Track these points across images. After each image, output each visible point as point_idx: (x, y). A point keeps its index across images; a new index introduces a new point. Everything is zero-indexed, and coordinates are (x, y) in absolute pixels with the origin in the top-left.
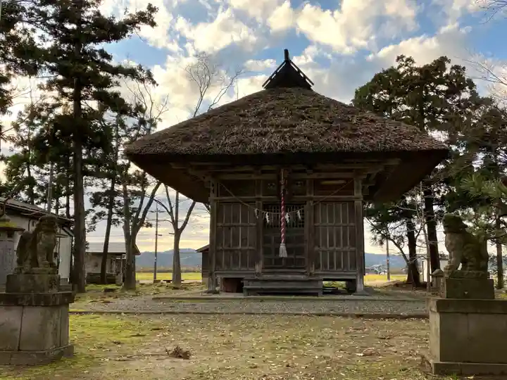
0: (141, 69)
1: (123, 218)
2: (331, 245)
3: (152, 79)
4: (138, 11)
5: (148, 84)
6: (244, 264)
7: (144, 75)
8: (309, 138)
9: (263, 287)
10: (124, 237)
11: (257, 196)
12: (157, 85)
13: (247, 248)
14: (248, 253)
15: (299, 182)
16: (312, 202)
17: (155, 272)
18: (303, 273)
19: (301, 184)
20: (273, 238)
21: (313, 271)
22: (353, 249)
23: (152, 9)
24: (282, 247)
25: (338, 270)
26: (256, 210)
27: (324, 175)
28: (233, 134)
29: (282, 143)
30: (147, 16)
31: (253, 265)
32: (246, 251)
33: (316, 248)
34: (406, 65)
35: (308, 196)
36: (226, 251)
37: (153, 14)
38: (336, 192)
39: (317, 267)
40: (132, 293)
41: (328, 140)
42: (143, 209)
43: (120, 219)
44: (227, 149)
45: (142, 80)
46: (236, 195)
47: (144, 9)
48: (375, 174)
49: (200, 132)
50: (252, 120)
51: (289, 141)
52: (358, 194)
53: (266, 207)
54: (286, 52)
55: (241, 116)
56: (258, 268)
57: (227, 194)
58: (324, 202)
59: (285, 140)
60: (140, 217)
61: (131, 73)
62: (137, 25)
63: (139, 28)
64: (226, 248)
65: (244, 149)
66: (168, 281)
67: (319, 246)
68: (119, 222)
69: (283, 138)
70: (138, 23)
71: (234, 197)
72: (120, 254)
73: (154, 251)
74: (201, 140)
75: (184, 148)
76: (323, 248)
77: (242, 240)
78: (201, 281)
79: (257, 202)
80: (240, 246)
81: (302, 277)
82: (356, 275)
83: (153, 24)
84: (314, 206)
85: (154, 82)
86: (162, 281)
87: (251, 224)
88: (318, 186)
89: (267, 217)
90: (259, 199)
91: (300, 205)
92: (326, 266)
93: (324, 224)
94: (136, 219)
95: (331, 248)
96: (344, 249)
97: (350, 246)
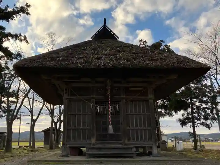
0: (20, 35)
1: (6, 114)
2: (137, 126)
3: (26, 40)
4: (21, 6)
5: (24, 42)
6: (84, 138)
7: (23, 38)
8: (127, 60)
9: (100, 153)
10: (6, 125)
11: (92, 96)
12: (29, 43)
13: (86, 128)
14: (87, 130)
16: (124, 100)
17: (19, 141)
18: (121, 144)
19: (117, 89)
21: (127, 142)
22: (149, 128)
23: (28, 6)
24: (110, 127)
25: (141, 141)
26: (91, 105)
27: (131, 85)
28: (81, 58)
29: (112, 63)
30: (25, 9)
31: (90, 138)
32: (85, 130)
33: (128, 128)
34: (144, 44)
35: (122, 96)
36: (73, 130)
37: (28, 8)
38: (138, 94)
39: (129, 140)
40: (9, 154)
41: (139, 62)
42: (17, 109)
43: (4, 115)
44: (79, 65)
45: (21, 40)
46: (79, 96)
47: (24, 6)
49: (61, 57)
50: (90, 52)
51: (115, 62)
52: (151, 96)
53: (98, 103)
54: (105, 20)
55: (83, 50)
56: (93, 141)
57: (74, 95)
58: (132, 100)
59: (113, 61)
60: (15, 114)
61: (15, 37)
62: (19, 13)
63: (21, 15)
64: (73, 128)
65: (89, 66)
66: (27, 147)
67: (129, 127)
68: (3, 116)
69: (111, 60)
70: (20, 12)
71: (78, 97)
72: (3, 133)
73: (19, 132)
74: (62, 60)
75: (51, 64)
76: (131, 128)
77: (83, 122)
78: (43, 147)
79: (92, 100)
80: (82, 127)
81: (120, 146)
82: (152, 144)
83: (28, 14)
84: (126, 102)
85: (27, 42)
86: (23, 147)
87: (88, 113)
88: (127, 91)
89: (98, 108)
90: (93, 98)
91: (117, 102)
92: (134, 139)
93: (132, 114)
94: (13, 115)
95: (137, 128)
96: (144, 128)
97: (148, 126)
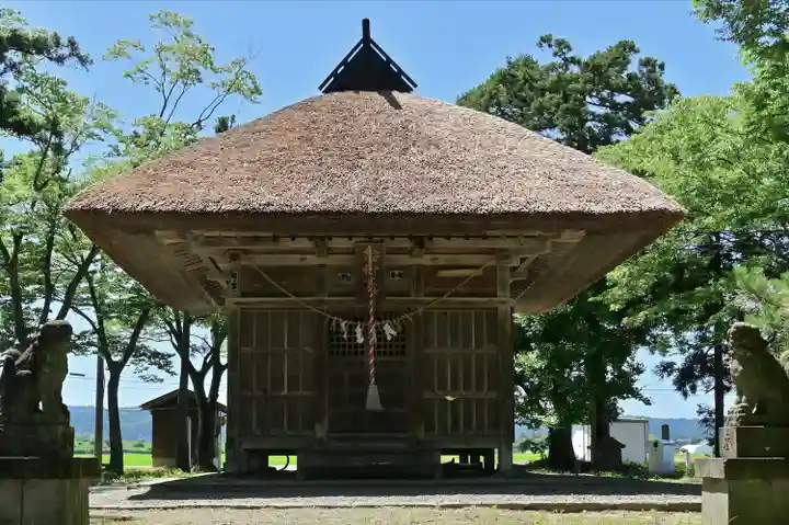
2: (455, 388)
6: (293, 426)
11: (317, 297)
13: (298, 394)
14: (300, 402)
15: (397, 272)
16: (419, 309)
18: (403, 440)
19: (400, 275)
20: (346, 376)
21: (422, 435)
22: (493, 395)
24: (373, 391)
25: (468, 433)
27: (443, 260)
31: (310, 425)
32: (298, 398)
33: (427, 395)
35: (413, 297)
39: (430, 428)
48: (532, 260)
52: (503, 295)
54: (366, 23)
56: (321, 431)
58: (443, 309)
64: (259, 393)
67: (434, 391)
76: (440, 394)
80: (285, 392)
81: (401, 446)
82: (498, 442)
84: (425, 317)
87: (306, 349)
88: (431, 278)
92: (445, 427)
93: (442, 349)
96: (478, 395)
97: (489, 389)
